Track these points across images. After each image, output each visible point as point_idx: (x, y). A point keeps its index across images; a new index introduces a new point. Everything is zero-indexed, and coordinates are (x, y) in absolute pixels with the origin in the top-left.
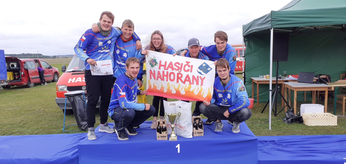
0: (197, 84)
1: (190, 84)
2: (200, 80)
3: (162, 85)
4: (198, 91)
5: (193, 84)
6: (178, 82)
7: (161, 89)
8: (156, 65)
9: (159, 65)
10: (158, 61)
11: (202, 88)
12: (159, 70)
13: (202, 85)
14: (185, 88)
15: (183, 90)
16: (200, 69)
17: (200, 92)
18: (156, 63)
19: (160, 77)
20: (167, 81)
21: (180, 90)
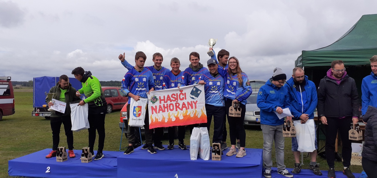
0: (192, 108)
1: (187, 109)
2: (194, 105)
3: (163, 117)
4: (194, 113)
5: (189, 109)
6: (177, 110)
7: (162, 121)
8: (156, 101)
9: (159, 100)
10: (158, 97)
11: (196, 110)
12: (160, 104)
13: (196, 108)
14: (183, 113)
15: (182, 115)
16: (192, 95)
17: (195, 114)
18: (157, 99)
19: (162, 110)
20: (168, 111)
21: (179, 116)
